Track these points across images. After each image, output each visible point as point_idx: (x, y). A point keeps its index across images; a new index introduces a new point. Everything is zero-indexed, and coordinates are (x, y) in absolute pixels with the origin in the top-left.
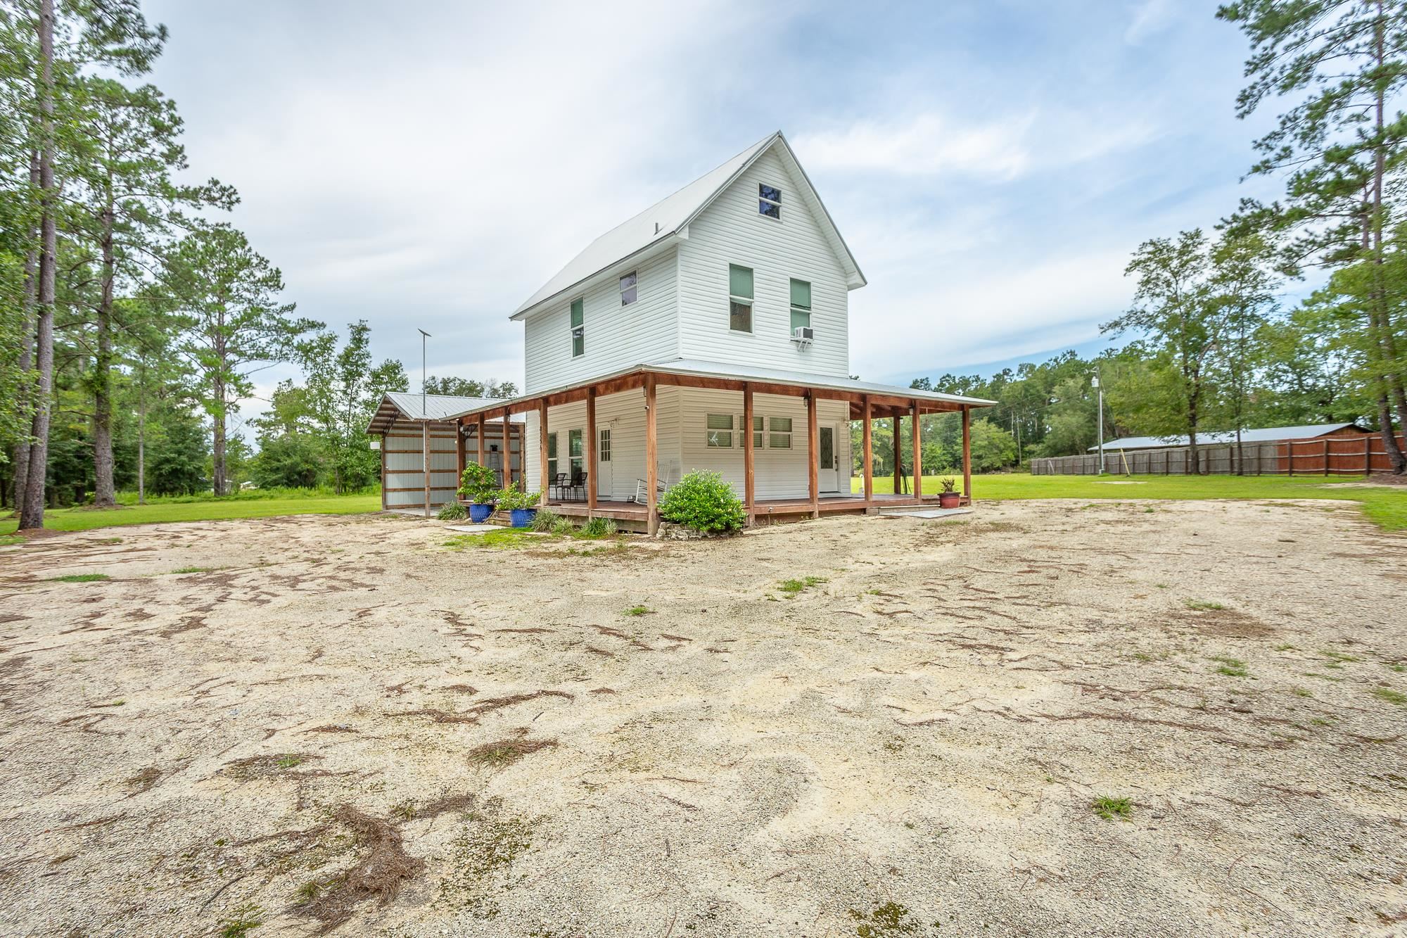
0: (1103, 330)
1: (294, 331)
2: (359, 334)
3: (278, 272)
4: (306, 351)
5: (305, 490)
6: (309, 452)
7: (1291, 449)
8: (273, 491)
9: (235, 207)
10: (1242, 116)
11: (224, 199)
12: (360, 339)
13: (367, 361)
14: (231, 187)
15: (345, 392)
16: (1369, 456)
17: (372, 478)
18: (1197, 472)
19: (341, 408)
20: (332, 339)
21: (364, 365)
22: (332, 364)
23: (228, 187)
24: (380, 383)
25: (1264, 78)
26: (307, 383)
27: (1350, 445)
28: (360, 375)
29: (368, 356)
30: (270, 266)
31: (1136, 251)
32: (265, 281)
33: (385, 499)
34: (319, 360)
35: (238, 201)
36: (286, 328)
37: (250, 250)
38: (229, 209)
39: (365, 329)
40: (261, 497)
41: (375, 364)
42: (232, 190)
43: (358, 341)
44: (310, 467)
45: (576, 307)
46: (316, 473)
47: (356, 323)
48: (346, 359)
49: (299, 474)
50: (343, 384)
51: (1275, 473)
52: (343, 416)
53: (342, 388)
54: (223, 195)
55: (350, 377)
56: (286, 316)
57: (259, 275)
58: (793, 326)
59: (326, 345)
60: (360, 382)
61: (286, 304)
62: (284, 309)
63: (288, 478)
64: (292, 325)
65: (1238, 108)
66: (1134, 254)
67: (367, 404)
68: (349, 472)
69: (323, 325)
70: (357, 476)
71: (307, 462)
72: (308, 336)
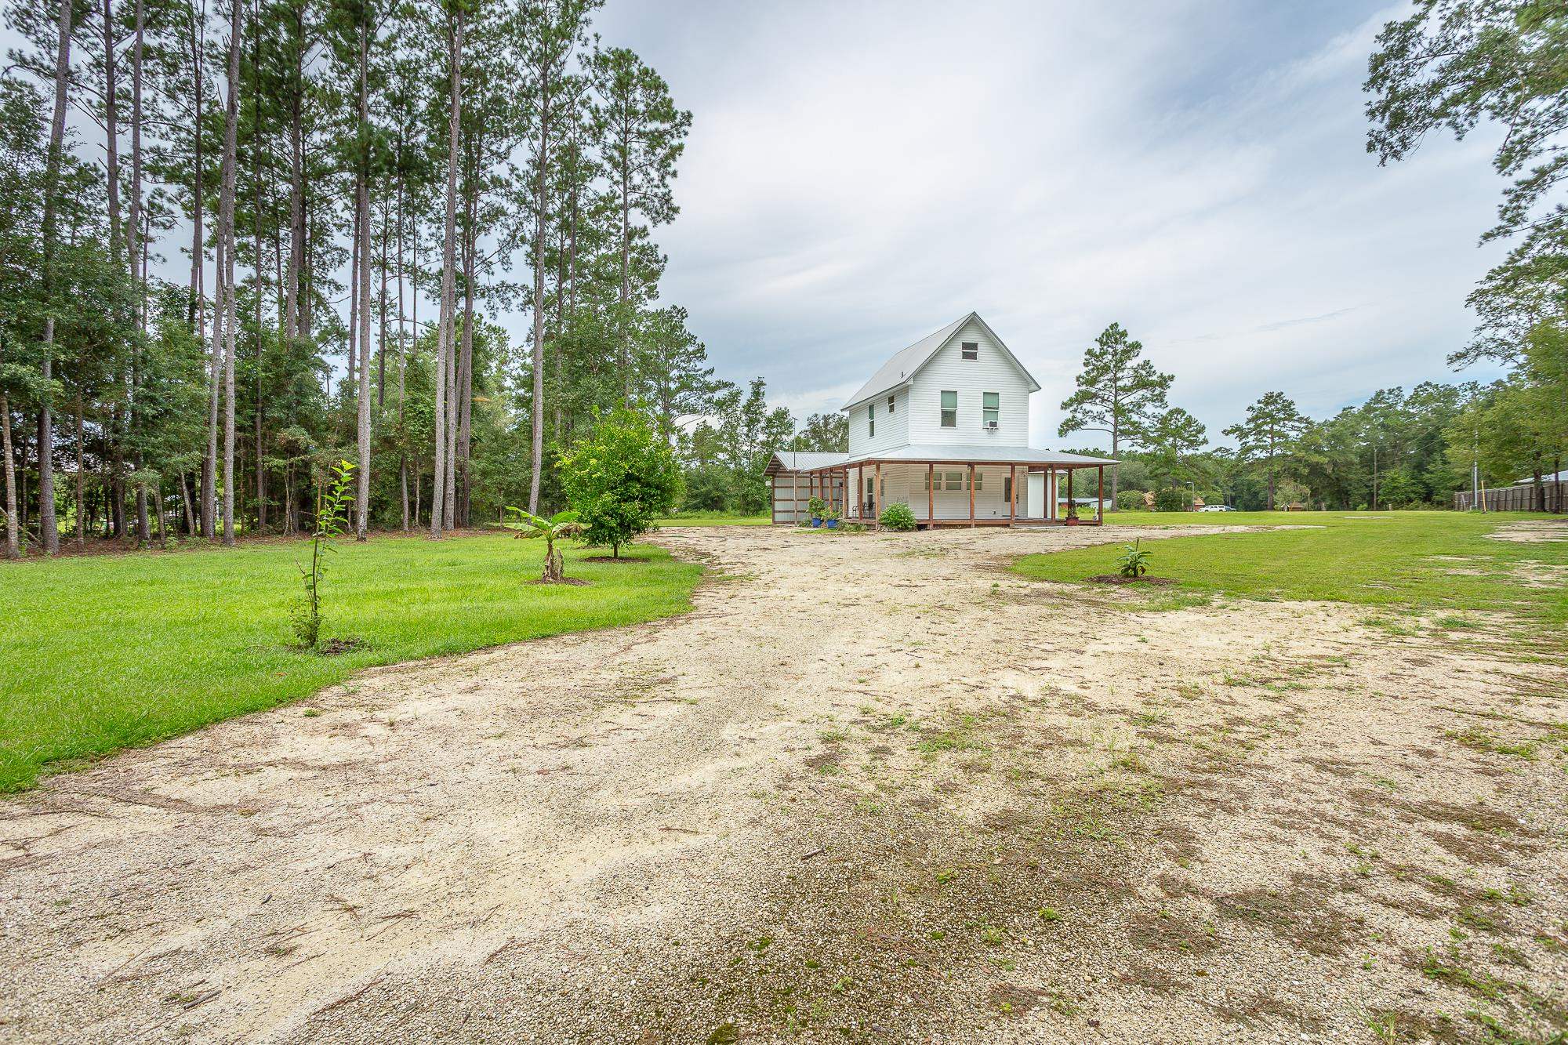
0: (1451, 360)
1: (713, 390)
2: (758, 388)
3: (703, 345)
4: (721, 405)
5: (718, 512)
6: (720, 482)
8: (699, 513)
12: (758, 392)
13: (764, 409)
15: (747, 435)
17: (766, 504)
18: (1541, 508)
19: (745, 448)
20: (739, 394)
21: (762, 413)
22: (738, 413)
24: (773, 427)
26: (721, 429)
28: (759, 421)
29: (764, 406)
30: (698, 341)
32: (694, 353)
33: (773, 519)
34: (730, 410)
36: (708, 388)
37: (685, 331)
39: (762, 384)
41: (769, 412)
43: (757, 394)
44: (720, 494)
45: (871, 408)
46: (725, 499)
47: (756, 380)
48: (747, 409)
49: (713, 499)
50: (747, 429)
52: (746, 455)
53: (745, 432)
55: (751, 423)
56: (708, 378)
57: (690, 349)
58: (984, 420)
59: (734, 398)
60: (758, 427)
61: (708, 369)
62: (707, 373)
63: (704, 503)
64: (711, 386)
67: (762, 444)
68: (750, 499)
69: (733, 384)
70: (755, 501)
71: (717, 489)
72: (723, 393)
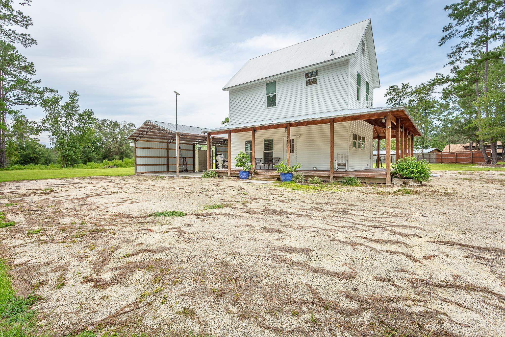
1: (40, 93)
2: (73, 96)
3: (32, 64)
4: (46, 103)
6: (35, 149)
7: (442, 156)
9: (30, 27)
10: (440, 46)
11: (24, 22)
12: (74, 99)
13: (78, 109)
14: (28, 17)
15: (66, 122)
16: (472, 158)
19: (64, 129)
20: (59, 98)
21: (76, 110)
22: (59, 109)
23: (27, 16)
24: (83, 119)
25: (450, 33)
26: (46, 117)
27: (465, 154)
28: (74, 115)
29: (78, 107)
30: (28, 61)
31: (388, 89)
32: (25, 68)
33: (136, 169)
34: (53, 107)
35: (31, 24)
36: (36, 91)
37: (17, 52)
38: (26, 28)
40: (25, 168)
41: (81, 110)
42: (29, 18)
44: (36, 155)
45: (270, 84)
46: (39, 158)
47: (72, 92)
48: (66, 107)
49: (30, 158)
50: (65, 118)
51: (435, 163)
53: (64, 121)
54: (23, 20)
55: (68, 116)
56: (36, 85)
58: (366, 100)
59: (56, 100)
60: (73, 118)
61: (36, 80)
62: (34, 82)
63: (24, 160)
64: (40, 90)
65: (439, 43)
66: (387, 90)
67: (76, 128)
69: (56, 91)
71: (34, 153)
72: (48, 95)
